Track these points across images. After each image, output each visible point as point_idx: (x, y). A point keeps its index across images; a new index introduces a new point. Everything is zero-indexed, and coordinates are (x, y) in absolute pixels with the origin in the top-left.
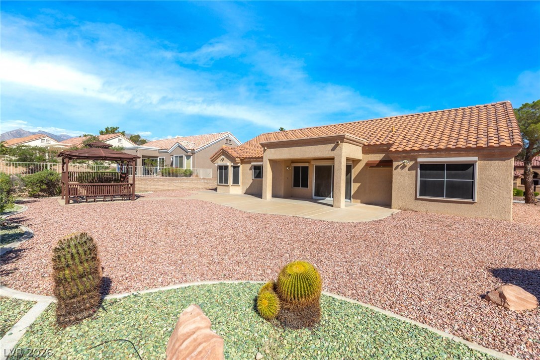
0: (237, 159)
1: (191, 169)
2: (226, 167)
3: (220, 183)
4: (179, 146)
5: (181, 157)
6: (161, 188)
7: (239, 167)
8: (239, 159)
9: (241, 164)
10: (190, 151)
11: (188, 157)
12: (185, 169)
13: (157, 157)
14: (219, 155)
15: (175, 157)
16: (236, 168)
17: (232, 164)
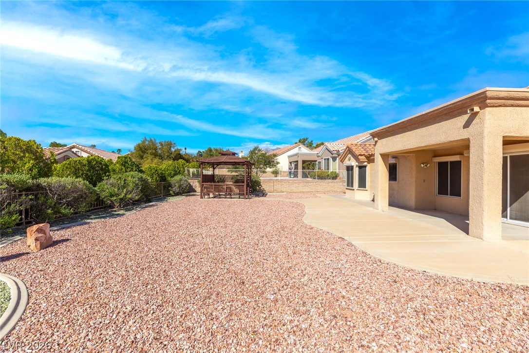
0: (360, 157)
1: (337, 171)
2: (352, 167)
3: (347, 186)
4: (327, 149)
5: (328, 159)
6: (295, 190)
7: (365, 167)
8: (363, 157)
9: (369, 163)
10: (335, 152)
11: (334, 159)
12: (331, 171)
13: (316, 161)
14: (346, 154)
15: (325, 159)
16: (362, 168)
17: (357, 164)
